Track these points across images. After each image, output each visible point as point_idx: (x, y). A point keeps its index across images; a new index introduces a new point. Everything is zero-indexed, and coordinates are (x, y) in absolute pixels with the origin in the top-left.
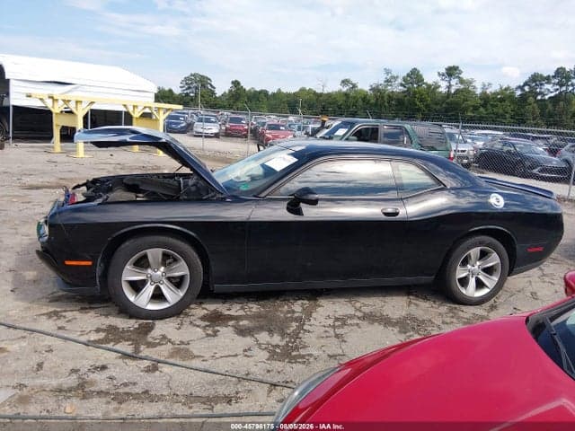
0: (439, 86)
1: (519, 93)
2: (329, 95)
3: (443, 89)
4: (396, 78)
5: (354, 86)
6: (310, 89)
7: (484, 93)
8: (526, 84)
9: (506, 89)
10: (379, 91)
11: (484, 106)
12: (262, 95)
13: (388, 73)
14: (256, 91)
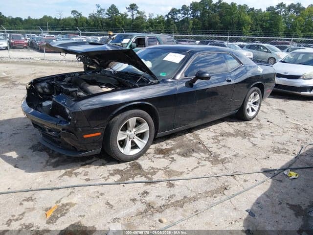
0: (128, 15)
1: (166, 18)
2: (65, 20)
3: (129, 17)
4: (104, 10)
5: (80, 14)
6: (49, 17)
7: (150, 19)
8: (169, 14)
9: (160, 17)
10: (95, 17)
11: (151, 26)
12: (18, 21)
13: (98, 7)
14: (12, 18)
